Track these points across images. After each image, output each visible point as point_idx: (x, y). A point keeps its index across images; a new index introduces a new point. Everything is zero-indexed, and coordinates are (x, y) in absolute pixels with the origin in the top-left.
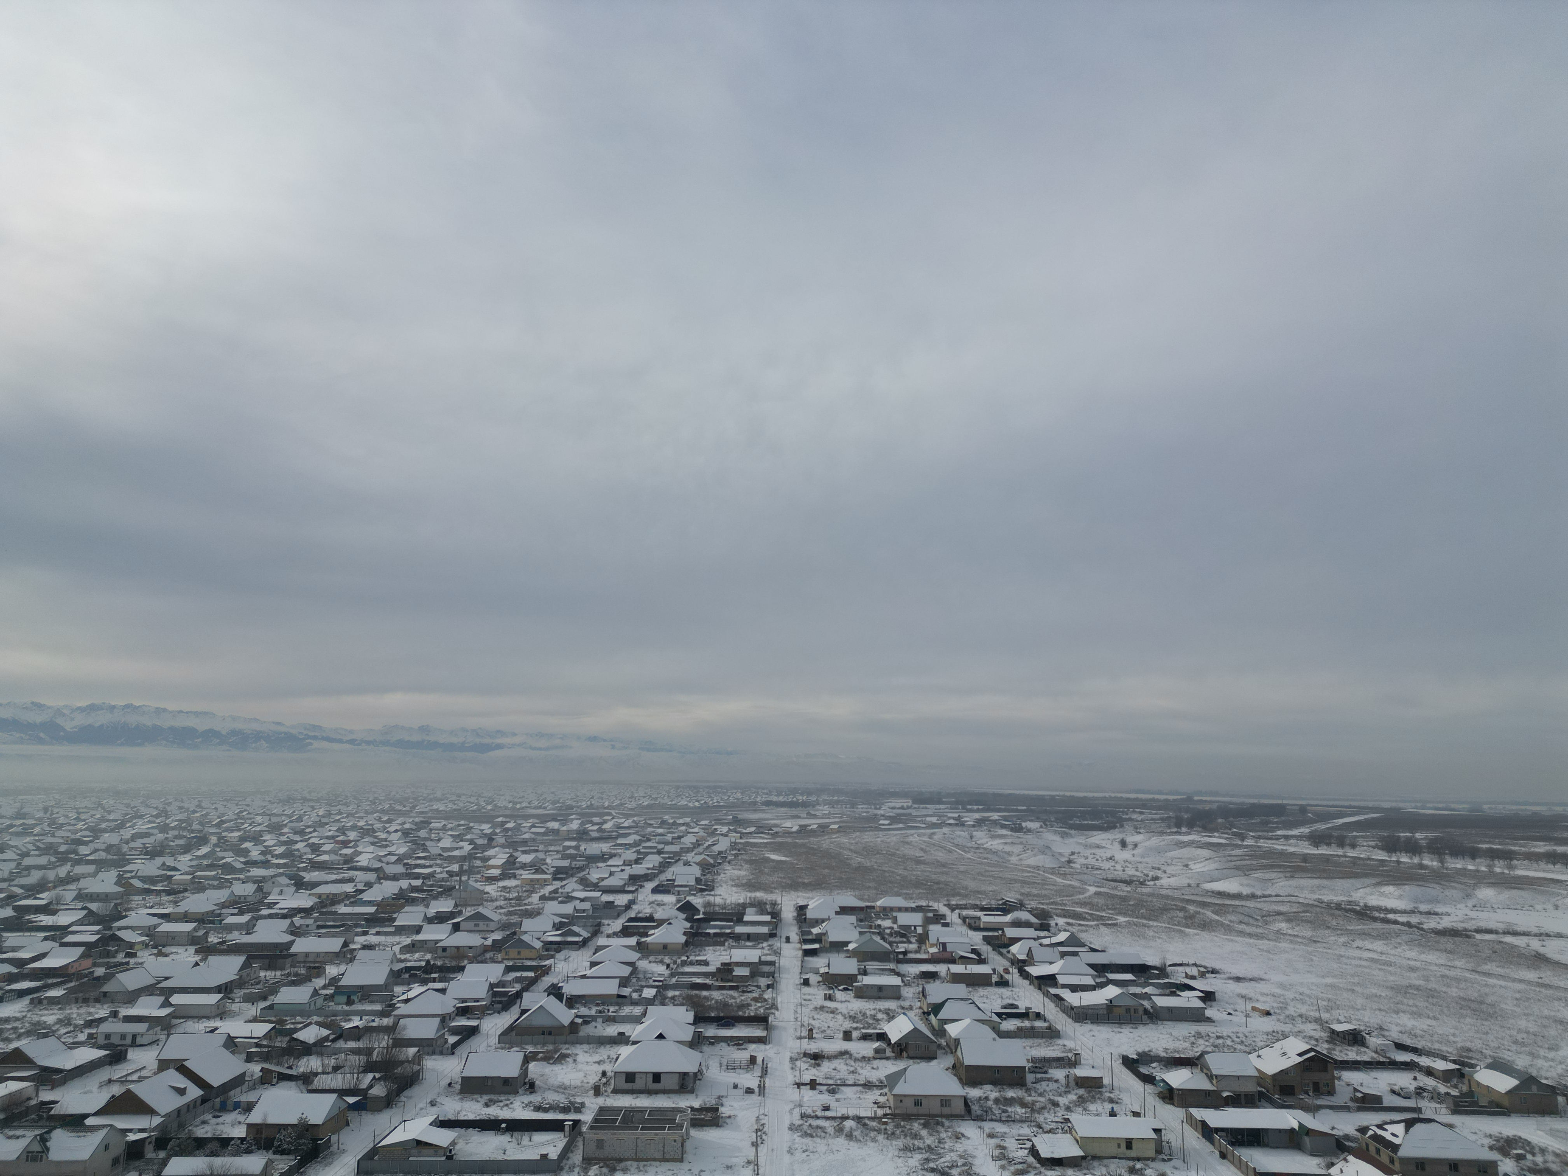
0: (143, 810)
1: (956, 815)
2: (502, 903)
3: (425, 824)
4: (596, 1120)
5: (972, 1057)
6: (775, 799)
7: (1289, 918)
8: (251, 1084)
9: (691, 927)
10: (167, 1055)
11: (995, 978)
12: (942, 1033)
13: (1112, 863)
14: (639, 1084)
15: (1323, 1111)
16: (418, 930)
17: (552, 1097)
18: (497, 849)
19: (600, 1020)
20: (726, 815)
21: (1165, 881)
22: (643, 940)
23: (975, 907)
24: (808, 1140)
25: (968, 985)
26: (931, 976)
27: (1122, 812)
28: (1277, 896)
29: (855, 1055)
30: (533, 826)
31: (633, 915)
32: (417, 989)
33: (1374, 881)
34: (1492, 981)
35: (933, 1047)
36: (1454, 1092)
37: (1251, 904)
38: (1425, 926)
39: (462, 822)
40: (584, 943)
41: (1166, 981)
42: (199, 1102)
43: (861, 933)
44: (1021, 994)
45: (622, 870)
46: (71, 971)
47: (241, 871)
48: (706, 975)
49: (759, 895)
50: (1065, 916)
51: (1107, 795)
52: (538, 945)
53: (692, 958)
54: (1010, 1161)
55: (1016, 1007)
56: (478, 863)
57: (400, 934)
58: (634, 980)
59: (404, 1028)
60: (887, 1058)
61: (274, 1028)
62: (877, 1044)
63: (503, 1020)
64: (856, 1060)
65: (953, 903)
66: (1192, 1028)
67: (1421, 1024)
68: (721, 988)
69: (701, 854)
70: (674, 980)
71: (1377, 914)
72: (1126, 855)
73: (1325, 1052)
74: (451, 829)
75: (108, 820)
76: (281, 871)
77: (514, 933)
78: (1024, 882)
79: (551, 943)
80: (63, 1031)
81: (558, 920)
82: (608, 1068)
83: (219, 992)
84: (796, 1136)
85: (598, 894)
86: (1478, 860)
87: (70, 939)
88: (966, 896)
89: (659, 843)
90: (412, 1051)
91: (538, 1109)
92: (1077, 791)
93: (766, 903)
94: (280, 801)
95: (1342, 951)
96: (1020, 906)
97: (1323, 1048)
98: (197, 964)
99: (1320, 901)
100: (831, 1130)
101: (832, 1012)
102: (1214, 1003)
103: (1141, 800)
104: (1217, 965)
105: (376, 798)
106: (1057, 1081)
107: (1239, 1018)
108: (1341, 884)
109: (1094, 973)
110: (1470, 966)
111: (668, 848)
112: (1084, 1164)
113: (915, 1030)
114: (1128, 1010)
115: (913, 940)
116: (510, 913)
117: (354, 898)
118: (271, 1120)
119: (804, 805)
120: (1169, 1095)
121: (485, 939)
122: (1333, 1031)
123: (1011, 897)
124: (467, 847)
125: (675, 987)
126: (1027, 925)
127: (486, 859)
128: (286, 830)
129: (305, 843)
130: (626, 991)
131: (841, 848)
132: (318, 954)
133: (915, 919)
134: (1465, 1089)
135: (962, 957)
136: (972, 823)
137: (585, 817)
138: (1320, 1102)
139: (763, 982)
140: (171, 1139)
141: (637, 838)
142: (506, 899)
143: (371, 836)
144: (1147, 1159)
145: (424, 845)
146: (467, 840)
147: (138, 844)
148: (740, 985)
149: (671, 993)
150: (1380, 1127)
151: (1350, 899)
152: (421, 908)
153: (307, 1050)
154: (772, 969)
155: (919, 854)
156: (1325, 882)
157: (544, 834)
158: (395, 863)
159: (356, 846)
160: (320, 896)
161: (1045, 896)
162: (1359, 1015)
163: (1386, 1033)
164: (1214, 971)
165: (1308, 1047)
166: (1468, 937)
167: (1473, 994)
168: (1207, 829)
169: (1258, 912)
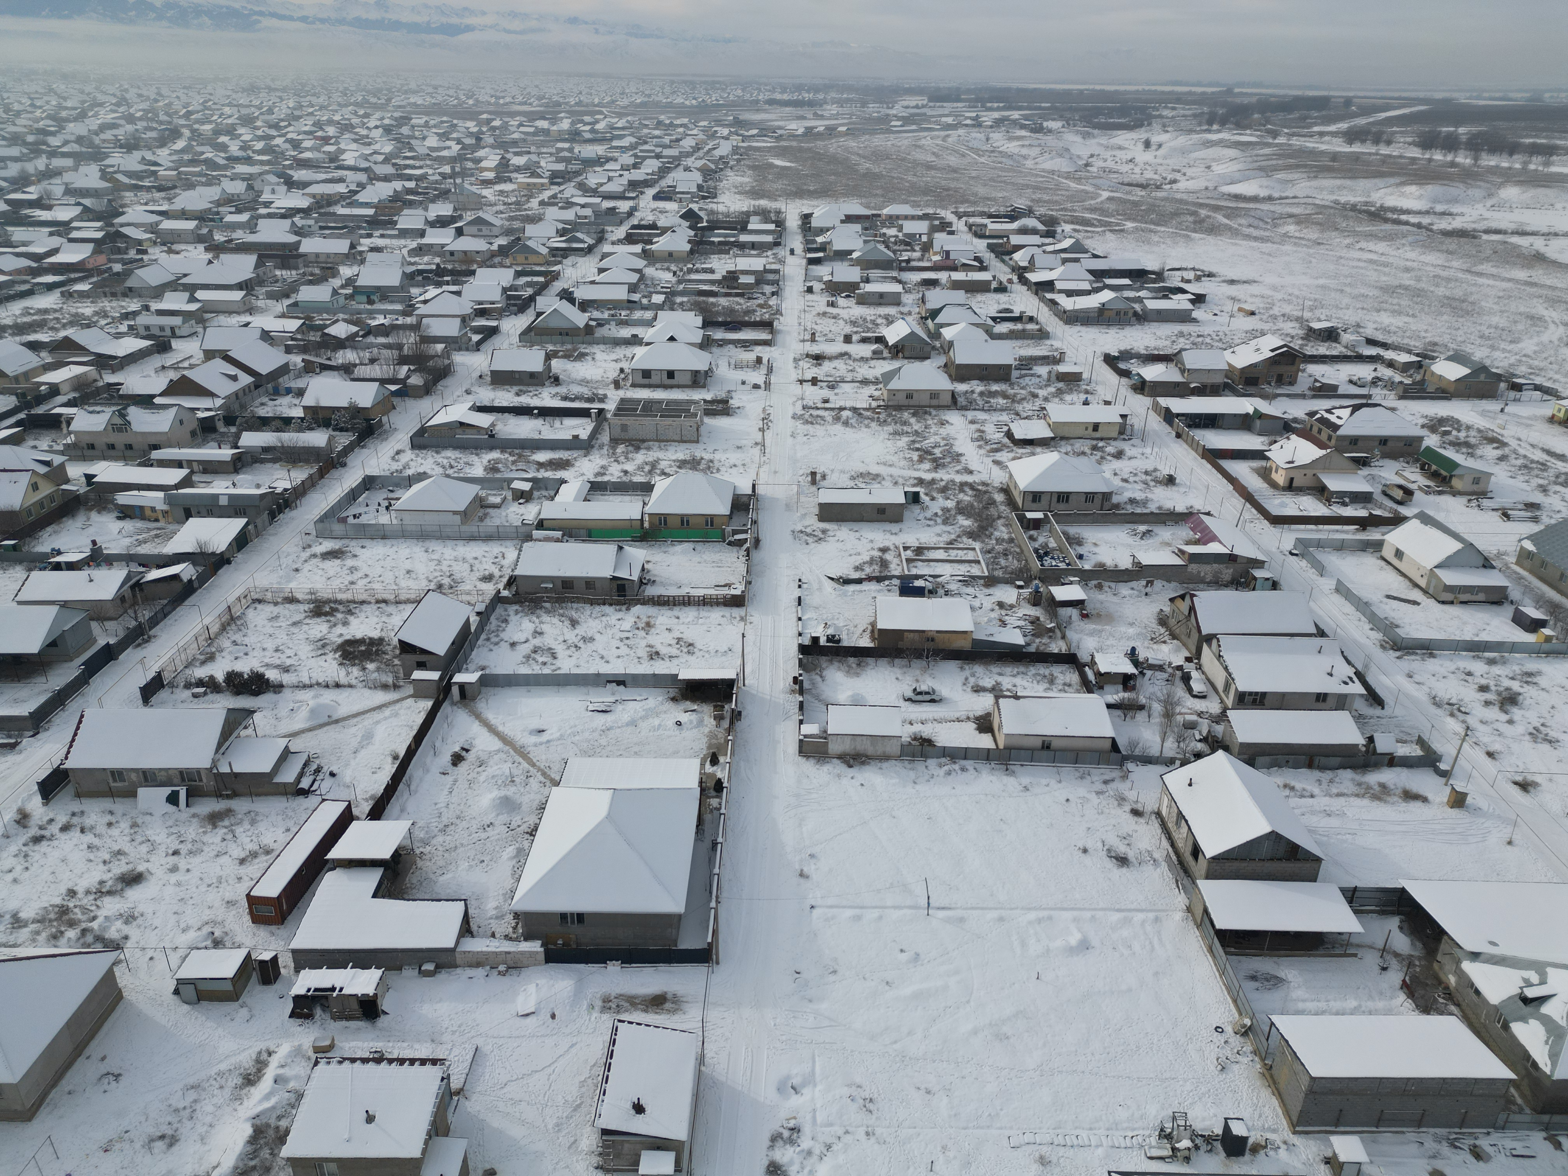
0: (101, 98)
1: (974, 114)
2: (502, 208)
3: (404, 120)
4: (618, 409)
5: (962, 356)
6: (778, 96)
7: (1299, 220)
8: (296, 372)
9: (696, 235)
10: (210, 345)
11: (994, 285)
12: (937, 335)
13: (1131, 166)
14: (655, 379)
15: (1279, 398)
16: (422, 234)
17: (576, 390)
18: (487, 150)
19: (613, 323)
20: (726, 115)
21: (1183, 185)
22: (648, 247)
23: (982, 214)
24: (809, 426)
25: (967, 292)
26: (933, 283)
27: (1154, 108)
28: (1294, 197)
29: (854, 356)
30: (521, 125)
31: (636, 223)
32: (432, 292)
33: (1397, 180)
34: (1481, 280)
35: (927, 349)
36: (1408, 381)
37: (1265, 207)
38: (1435, 227)
39: (445, 119)
40: (590, 250)
41: (1162, 284)
42: (252, 388)
43: (865, 242)
44: (1018, 299)
45: (621, 176)
46: (90, 266)
47: (225, 168)
48: (712, 282)
49: (763, 203)
50: (1072, 223)
51: (1140, 88)
52: (544, 251)
53: (698, 266)
54: (987, 442)
55: (1011, 311)
56: (469, 165)
57: (405, 237)
58: (642, 287)
59: (428, 326)
60: (884, 359)
61: (304, 324)
62: (875, 347)
63: (521, 322)
64: (855, 360)
65: (961, 210)
66: (1177, 328)
67: (1397, 322)
68: (727, 295)
69: (701, 159)
70: (681, 287)
71: (1390, 215)
72: (1148, 156)
73: (1297, 348)
74: (435, 126)
75: (66, 108)
76: (267, 168)
77: (519, 239)
78: (1036, 188)
79: (557, 249)
80: (103, 322)
81: (560, 226)
82: (625, 365)
83: (241, 289)
84: (798, 423)
85: (598, 200)
86: (1515, 157)
87: (75, 234)
88: (974, 203)
89: (656, 146)
90: (440, 347)
91: (565, 398)
92: (1108, 84)
93: (770, 212)
94: (244, 90)
95: (1343, 253)
96: (1029, 212)
97: (1296, 344)
98: (210, 262)
99: (1336, 202)
100: (830, 419)
101: (834, 318)
102: (1203, 305)
103: (1177, 93)
104: (1213, 269)
105: (346, 89)
106: (1039, 376)
107: (1223, 319)
108: (1363, 184)
109: (1092, 278)
110: (1465, 267)
111: (667, 152)
112: (1052, 443)
113: (912, 334)
114: (1118, 313)
115: (917, 248)
116: (511, 219)
117: (349, 198)
118: (325, 403)
119: (811, 104)
120: (1142, 387)
121: (491, 244)
122: (1311, 329)
123: (1021, 203)
124: (456, 148)
125: (682, 293)
126: (1034, 231)
127: (478, 161)
128: (259, 123)
129: (283, 139)
130: (636, 297)
131: (849, 152)
132: (328, 255)
133: (920, 227)
134: (1418, 377)
135: (964, 265)
136: (990, 123)
137: (575, 115)
138: (1279, 391)
139: (768, 289)
140: (237, 417)
141: (633, 140)
142: (505, 204)
143: (351, 132)
144: (1110, 439)
145: (409, 143)
146: (453, 139)
147: (108, 135)
148: (746, 292)
149: (679, 300)
150: (1329, 411)
151: (1368, 200)
152: (420, 211)
153: (340, 344)
154: (777, 277)
155: (930, 158)
156: (1348, 182)
157: (534, 134)
158: (384, 162)
159: (337, 143)
160: (314, 196)
161: (1056, 201)
162: (1340, 314)
163: (1361, 330)
164: (1210, 275)
165: (1283, 343)
166: (1474, 237)
167: (1458, 293)
168: (1240, 126)
169: (1270, 215)
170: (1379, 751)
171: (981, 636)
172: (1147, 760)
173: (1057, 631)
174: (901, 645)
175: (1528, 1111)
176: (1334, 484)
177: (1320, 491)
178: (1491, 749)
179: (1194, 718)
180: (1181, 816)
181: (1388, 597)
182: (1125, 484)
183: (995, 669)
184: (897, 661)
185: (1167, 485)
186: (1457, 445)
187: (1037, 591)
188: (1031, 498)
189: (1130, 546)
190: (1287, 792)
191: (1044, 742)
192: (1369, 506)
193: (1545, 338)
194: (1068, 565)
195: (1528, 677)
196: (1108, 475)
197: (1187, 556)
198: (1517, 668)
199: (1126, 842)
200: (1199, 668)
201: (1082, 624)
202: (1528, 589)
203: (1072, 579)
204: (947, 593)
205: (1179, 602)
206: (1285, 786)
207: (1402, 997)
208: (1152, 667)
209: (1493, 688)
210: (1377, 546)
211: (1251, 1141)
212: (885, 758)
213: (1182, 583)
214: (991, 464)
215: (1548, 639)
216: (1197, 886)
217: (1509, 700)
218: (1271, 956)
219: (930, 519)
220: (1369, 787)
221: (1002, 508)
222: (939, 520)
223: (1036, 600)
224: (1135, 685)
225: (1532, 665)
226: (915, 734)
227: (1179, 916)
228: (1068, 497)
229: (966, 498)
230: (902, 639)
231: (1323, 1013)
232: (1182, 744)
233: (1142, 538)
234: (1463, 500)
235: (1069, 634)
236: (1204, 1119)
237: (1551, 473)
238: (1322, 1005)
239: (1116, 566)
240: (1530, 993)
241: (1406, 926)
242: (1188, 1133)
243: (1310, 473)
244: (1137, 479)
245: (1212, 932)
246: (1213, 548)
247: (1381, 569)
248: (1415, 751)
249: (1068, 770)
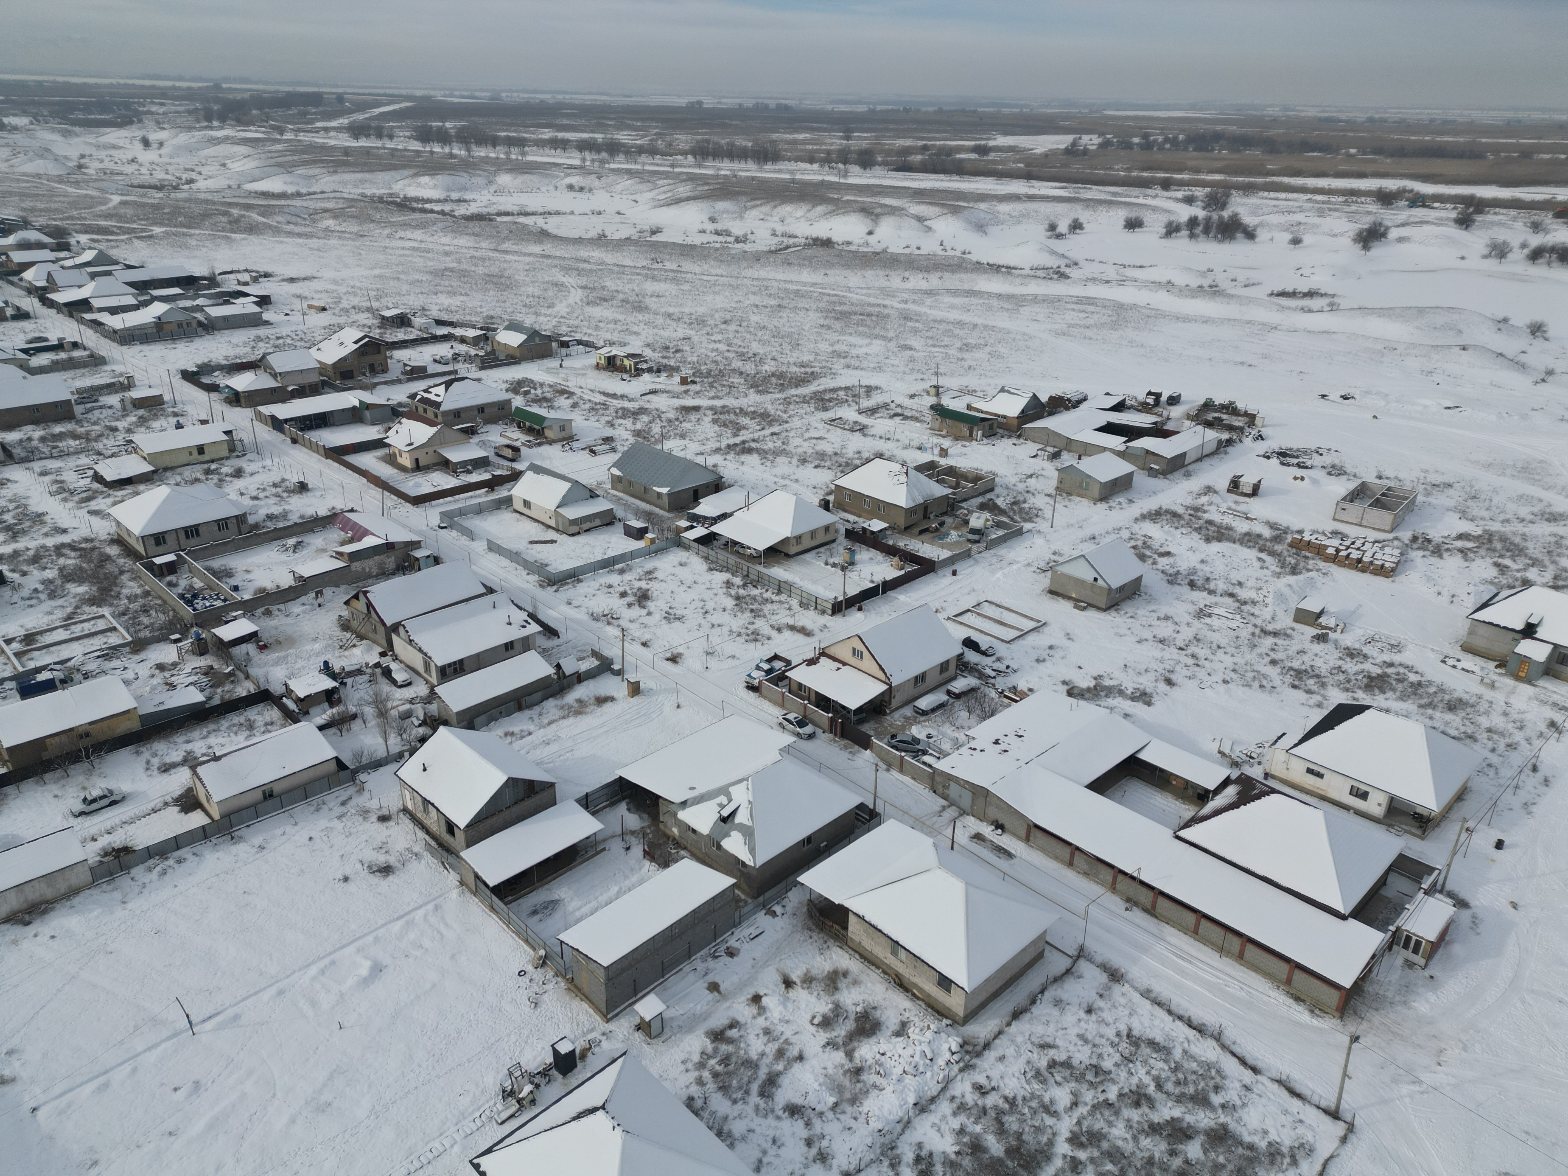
7: (336, 214)
11: (9, 312)
13: (135, 166)
15: (379, 387)
21: (201, 184)
27: (138, 103)
28: (322, 192)
33: (410, 172)
34: (509, 257)
36: (482, 353)
37: (297, 203)
38: (456, 214)
41: (218, 290)
44: (49, 324)
50: (86, 232)
51: (114, 81)
54: (72, 493)
55: (46, 340)
66: (252, 333)
67: (454, 302)
71: (415, 205)
72: (150, 156)
73: (377, 337)
78: (23, 195)
86: (498, 148)
95: (387, 242)
96: (25, 224)
97: (376, 333)
99: (363, 195)
102: (270, 306)
103: (160, 88)
104: (268, 269)
106: (110, 407)
107: (297, 317)
108: (381, 177)
109: (135, 291)
110: (492, 246)
112: (156, 477)
114: (180, 325)
120: (236, 399)
122: (383, 318)
123: (8, 214)
126: (40, 246)
134: (489, 349)
138: (376, 380)
144: (222, 459)
150: (426, 391)
151: (391, 192)
156: (367, 176)
161: (56, 210)
162: (405, 300)
163: (428, 313)
164: (266, 275)
165: (363, 334)
166: (491, 220)
167: (495, 270)
168: (243, 121)
169: (304, 210)
170: (567, 674)
171: (149, 708)
172: (377, 764)
173: (238, 673)
174: (45, 756)
175: (750, 901)
176: (455, 455)
177: (445, 465)
178: (644, 640)
179: (407, 706)
180: (426, 802)
181: (531, 542)
182: (256, 502)
183: (180, 739)
184: (47, 776)
185: (300, 492)
186: (538, 401)
187: (199, 639)
188: (153, 542)
189: (285, 562)
190: (509, 739)
191: (264, 792)
192: (490, 468)
193: (571, 300)
194: (225, 600)
195: (649, 575)
196: (234, 496)
197: (346, 557)
198: (639, 571)
199: (384, 851)
200: (396, 658)
201: (263, 656)
202: (627, 507)
203: (235, 614)
204: (86, 676)
205: (354, 602)
206: (506, 735)
207: (647, 863)
208: (351, 674)
209: (629, 592)
210: (507, 502)
211: (578, 1051)
212: (73, 892)
213: (350, 583)
214: (87, 516)
215: (653, 541)
216: (462, 859)
217: (643, 597)
218: (542, 886)
219: (30, 598)
220: (570, 707)
221: (122, 561)
222: (43, 596)
223: (201, 648)
224: (340, 698)
225: (649, 565)
226: (103, 849)
227: (455, 894)
228: (197, 530)
229: (70, 561)
230: (45, 749)
231: (596, 910)
232: (404, 736)
233: (294, 552)
234: (557, 447)
235: (252, 671)
236: (535, 1058)
237: (612, 410)
238: (594, 904)
239: (278, 587)
240: (725, 813)
241: (631, 806)
242: (526, 1078)
243: (430, 450)
244: (267, 494)
245: (488, 892)
246: (369, 542)
247: (518, 520)
248: (594, 663)
249: (301, 810)
